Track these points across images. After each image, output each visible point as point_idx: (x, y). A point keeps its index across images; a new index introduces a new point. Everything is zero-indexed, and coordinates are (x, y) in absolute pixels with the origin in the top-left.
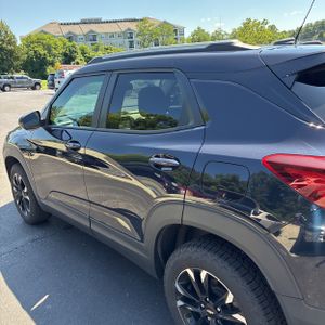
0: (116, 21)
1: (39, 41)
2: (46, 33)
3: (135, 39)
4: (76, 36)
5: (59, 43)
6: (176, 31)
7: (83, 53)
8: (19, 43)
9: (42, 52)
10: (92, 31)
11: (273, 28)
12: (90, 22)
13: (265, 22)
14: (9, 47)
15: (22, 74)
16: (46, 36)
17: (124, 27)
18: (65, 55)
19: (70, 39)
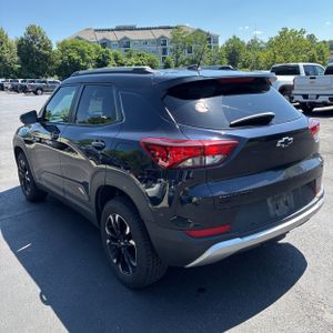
0: (150, 29)
1: (73, 47)
2: (80, 39)
3: (169, 46)
4: (110, 42)
5: (92, 49)
6: (210, 39)
7: (116, 59)
8: (55, 48)
9: (76, 58)
10: (125, 38)
11: (311, 37)
12: (125, 29)
13: (303, 32)
14: (45, 52)
15: (55, 79)
16: (80, 42)
17: (158, 34)
18: (98, 60)
19: (104, 45)
